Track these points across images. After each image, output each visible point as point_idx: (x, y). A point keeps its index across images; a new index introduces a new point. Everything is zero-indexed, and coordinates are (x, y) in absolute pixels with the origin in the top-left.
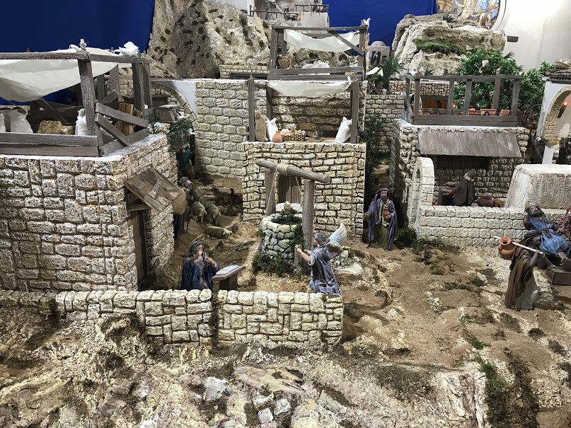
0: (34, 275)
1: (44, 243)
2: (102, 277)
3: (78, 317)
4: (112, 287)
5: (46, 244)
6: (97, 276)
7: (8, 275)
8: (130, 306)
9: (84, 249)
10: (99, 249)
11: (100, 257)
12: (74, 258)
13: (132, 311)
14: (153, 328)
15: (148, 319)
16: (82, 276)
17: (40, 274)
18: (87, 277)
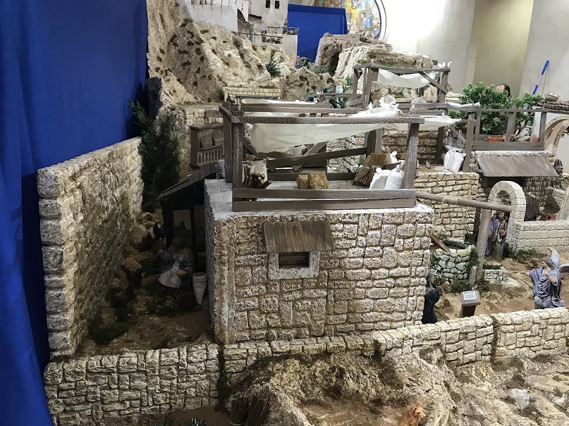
1: (357, 289)
2: (402, 315)
3: (395, 353)
4: (409, 322)
5: (360, 290)
6: (398, 314)
8: (437, 337)
9: (392, 291)
10: (405, 290)
11: (404, 297)
12: (382, 300)
13: (438, 342)
14: (451, 354)
15: (447, 346)
16: (385, 316)
18: (389, 316)
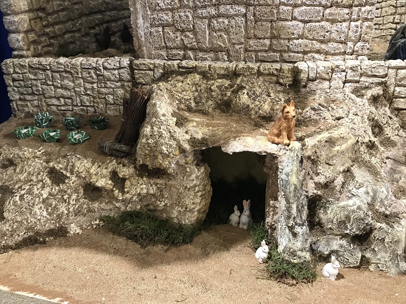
0: (265, 45)
1: (282, 7)
2: (340, 46)
3: (320, 86)
4: (351, 57)
5: (285, 8)
6: (335, 45)
7: (237, 47)
8: (382, 74)
9: (328, 11)
10: (346, 11)
11: (344, 21)
12: (314, 24)
13: (383, 80)
14: (402, 100)
15: (398, 89)
16: (317, 45)
17: (271, 45)
18: (323, 46)
